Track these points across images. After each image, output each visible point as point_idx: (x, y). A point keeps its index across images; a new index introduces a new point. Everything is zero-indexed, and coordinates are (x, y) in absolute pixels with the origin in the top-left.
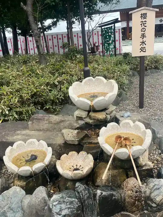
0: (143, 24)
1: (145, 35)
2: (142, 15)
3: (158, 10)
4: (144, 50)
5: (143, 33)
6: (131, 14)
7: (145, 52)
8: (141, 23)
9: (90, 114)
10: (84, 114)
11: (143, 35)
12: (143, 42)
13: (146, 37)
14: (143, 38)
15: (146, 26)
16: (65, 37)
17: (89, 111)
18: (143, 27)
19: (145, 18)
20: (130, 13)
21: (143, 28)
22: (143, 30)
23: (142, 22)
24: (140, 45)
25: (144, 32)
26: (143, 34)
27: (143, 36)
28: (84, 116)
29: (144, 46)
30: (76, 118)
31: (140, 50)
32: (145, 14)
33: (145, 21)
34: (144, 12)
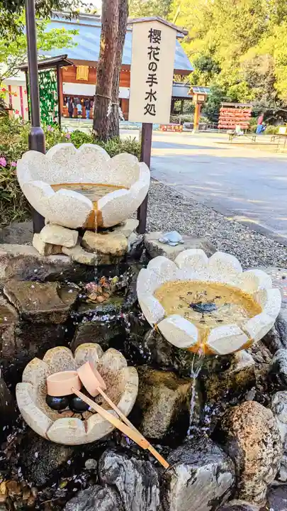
0: (153, 53)
1: (156, 79)
2: (151, 32)
4: (152, 112)
5: (151, 72)
7: (154, 115)
8: (150, 51)
9: (88, 236)
10: (70, 239)
11: (152, 78)
12: (151, 94)
13: (156, 83)
14: (150, 84)
15: (158, 60)
17: (81, 231)
18: (153, 60)
19: (158, 41)
21: (153, 63)
22: (153, 67)
23: (151, 48)
24: (146, 99)
25: (154, 70)
26: (152, 75)
27: (152, 80)
28: (72, 244)
29: (153, 102)
30: (46, 249)
31: (145, 110)
32: (158, 33)
33: (157, 49)
34: (156, 26)
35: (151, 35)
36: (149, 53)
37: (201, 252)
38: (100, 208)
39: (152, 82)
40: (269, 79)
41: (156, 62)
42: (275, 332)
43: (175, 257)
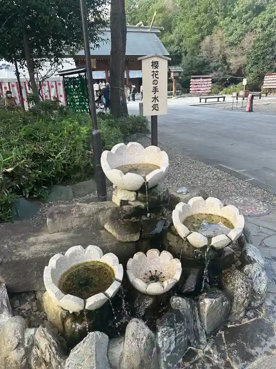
0: (155, 74)
1: (157, 89)
2: (153, 63)
3: (170, 59)
4: (157, 109)
5: (155, 86)
6: (141, 61)
10: (132, 196)
12: (155, 98)
13: (158, 91)
15: (158, 78)
16: (13, 86)
19: (157, 67)
20: (139, 59)
22: (155, 82)
23: (154, 72)
24: (152, 101)
25: (156, 84)
27: (155, 90)
28: (134, 199)
29: (157, 103)
30: (121, 203)
31: (153, 108)
32: (157, 62)
33: (157, 72)
34: (155, 59)
35: (153, 65)
36: (153, 75)
37: (200, 198)
38: (147, 180)
39: (155, 91)
40: (221, 56)
41: (156, 79)
42: (243, 235)
43: (188, 201)
